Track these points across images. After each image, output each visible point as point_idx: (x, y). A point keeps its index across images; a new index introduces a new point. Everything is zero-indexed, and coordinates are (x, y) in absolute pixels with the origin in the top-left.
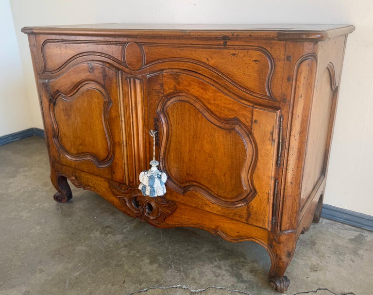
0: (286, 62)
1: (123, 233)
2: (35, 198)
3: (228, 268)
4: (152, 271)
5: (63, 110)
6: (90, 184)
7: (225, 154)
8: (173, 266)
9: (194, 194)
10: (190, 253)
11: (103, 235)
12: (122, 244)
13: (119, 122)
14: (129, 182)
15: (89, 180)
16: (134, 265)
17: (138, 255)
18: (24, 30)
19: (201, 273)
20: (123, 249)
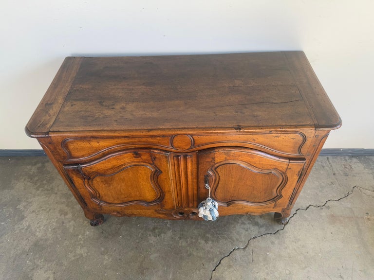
0: (315, 138)
3: (248, 222)
7: (262, 184)
8: (219, 237)
11: (158, 237)
12: (177, 238)
13: (169, 181)
15: (134, 212)
16: (197, 249)
17: (194, 241)
19: (238, 233)
20: (181, 241)
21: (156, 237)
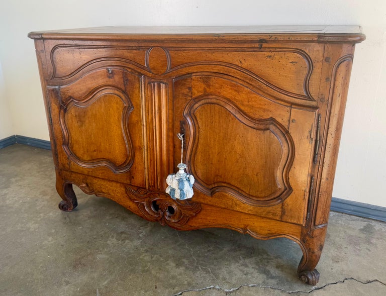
0: (325, 63)
1: (139, 238)
2: (38, 208)
3: (254, 266)
4: (181, 274)
5: (76, 116)
6: (104, 191)
7: (258, 154)
8: (200, 268)
9: (223, 195)
10: (213, 253)
11: (120, 242)
12: (142, 250)
13: (140, 127)
14: (149, 186)
15: (102, 187)
16: (160, 269)
17: (162, 259)
18: (31, 35)
19: (230, 273)
20: (145, 254)
21: (119, 240)
